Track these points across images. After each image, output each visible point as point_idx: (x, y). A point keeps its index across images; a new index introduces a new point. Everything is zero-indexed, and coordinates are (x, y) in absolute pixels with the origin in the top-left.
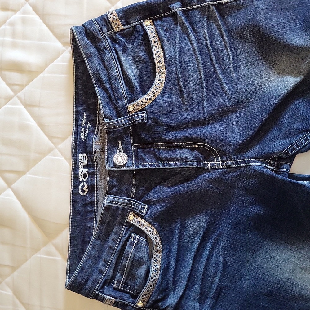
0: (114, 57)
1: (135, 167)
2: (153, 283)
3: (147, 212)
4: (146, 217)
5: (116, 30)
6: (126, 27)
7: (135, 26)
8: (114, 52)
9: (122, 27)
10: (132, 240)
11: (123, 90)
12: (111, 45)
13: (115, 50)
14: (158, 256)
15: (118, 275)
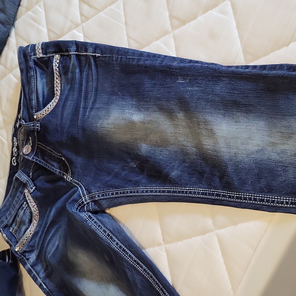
0: (34, 76)
1: (32, 159)
2: (27, 238)
3: (33, 191)
4: (32, 194)
5: (38, 56)
6: (45, 56)
7: (49, 57)
8: (35, 72)
9: (41, 55)
10: (24, 206)
11: (34, 102)
12: (33, 66)
13: (36, 70)
14: (35, 223)
15: (14, 224)
